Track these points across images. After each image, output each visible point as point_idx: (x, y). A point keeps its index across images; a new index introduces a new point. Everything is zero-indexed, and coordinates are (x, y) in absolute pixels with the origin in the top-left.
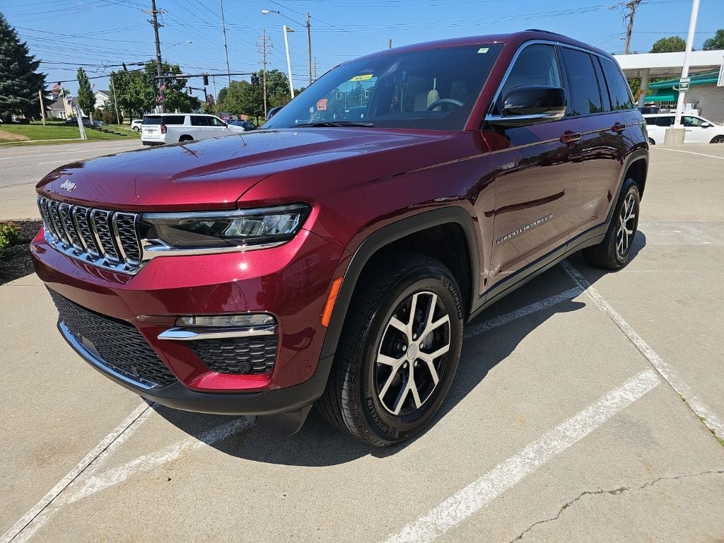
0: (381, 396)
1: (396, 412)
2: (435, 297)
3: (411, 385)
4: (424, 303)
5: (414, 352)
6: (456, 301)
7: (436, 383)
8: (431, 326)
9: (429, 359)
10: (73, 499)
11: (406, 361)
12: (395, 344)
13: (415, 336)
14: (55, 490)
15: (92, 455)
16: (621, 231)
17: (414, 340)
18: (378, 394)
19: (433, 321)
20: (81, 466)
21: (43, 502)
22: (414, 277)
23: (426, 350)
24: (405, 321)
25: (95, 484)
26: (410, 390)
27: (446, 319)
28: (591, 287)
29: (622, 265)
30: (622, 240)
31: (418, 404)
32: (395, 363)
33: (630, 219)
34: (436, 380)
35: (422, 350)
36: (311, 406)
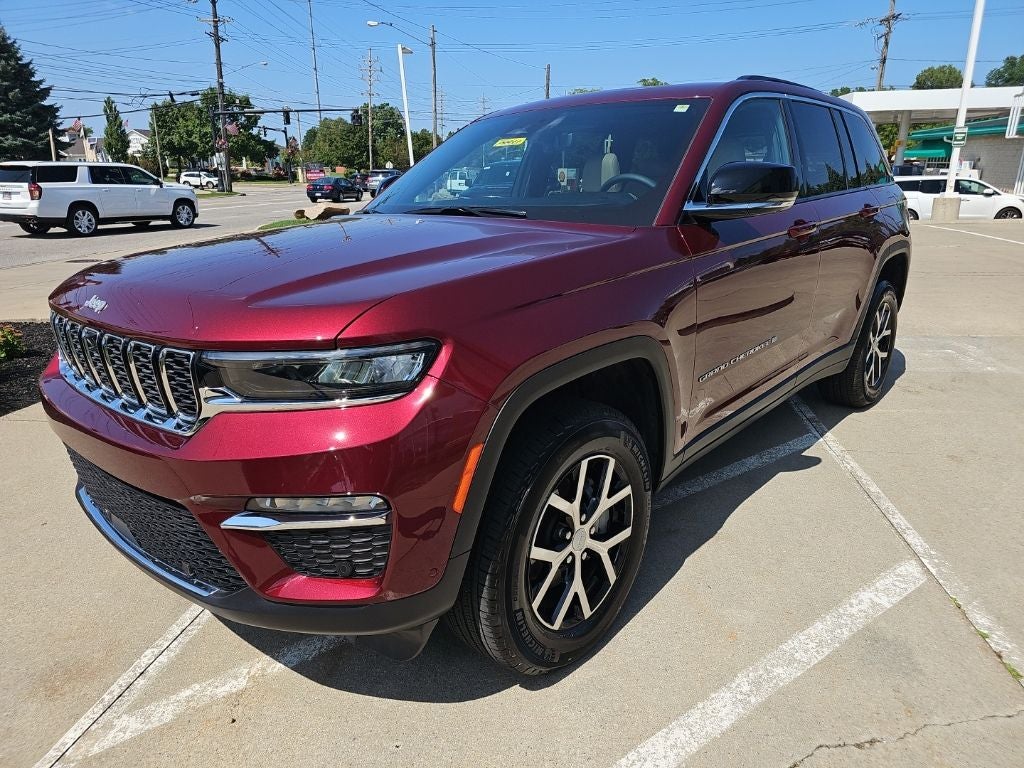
0: (536, 605)
1: (556, 626)
2: (612, 462)
3: (577, 586)
4: (597, 470)
5: (581, 541)
6: (641, 465)
7: (612, 582)
8: (606, 503)
9: (602, 548)
10: (96, 750)
11: (571, 554)
12: (556, 531)
13: (584, 518)
14: (71, 736)
15: (123, 681)
16: (872, 355)
17: (582, 523)
18: (530, 604)
19: (610, 496)
20: (107, 698)
21: (53, 754)
22: (583, 436)
23: (599, 536)
24: (570, 498)
25: (127, 726)
26: (576, 595)
27: (627, 491)
28: (829, 434)
29: (872, 402)
30: (872, 367)
31: (587, 612)
32: (555, 558)
33: (884, 337)
34: (612, 577)
35: (592, 537)
36: (436, 621)
